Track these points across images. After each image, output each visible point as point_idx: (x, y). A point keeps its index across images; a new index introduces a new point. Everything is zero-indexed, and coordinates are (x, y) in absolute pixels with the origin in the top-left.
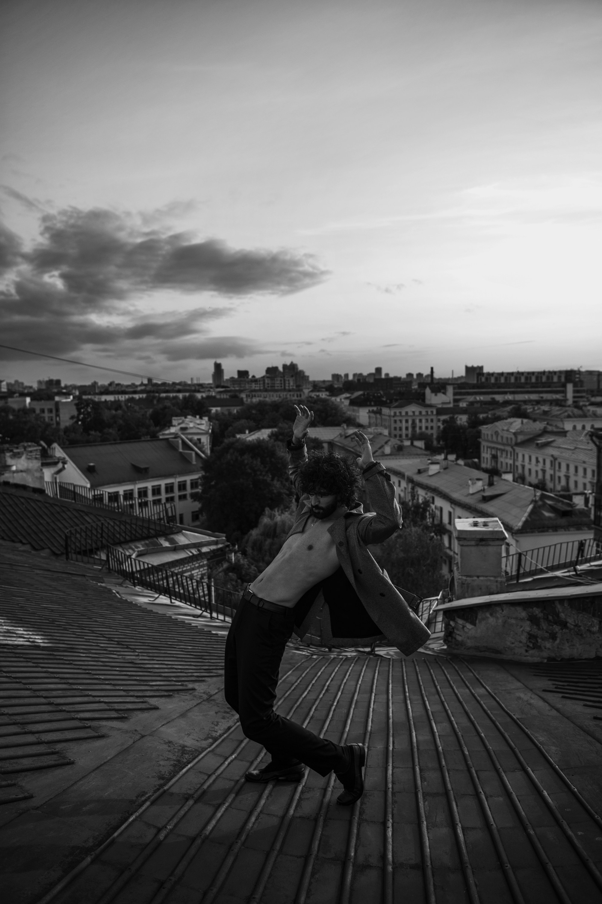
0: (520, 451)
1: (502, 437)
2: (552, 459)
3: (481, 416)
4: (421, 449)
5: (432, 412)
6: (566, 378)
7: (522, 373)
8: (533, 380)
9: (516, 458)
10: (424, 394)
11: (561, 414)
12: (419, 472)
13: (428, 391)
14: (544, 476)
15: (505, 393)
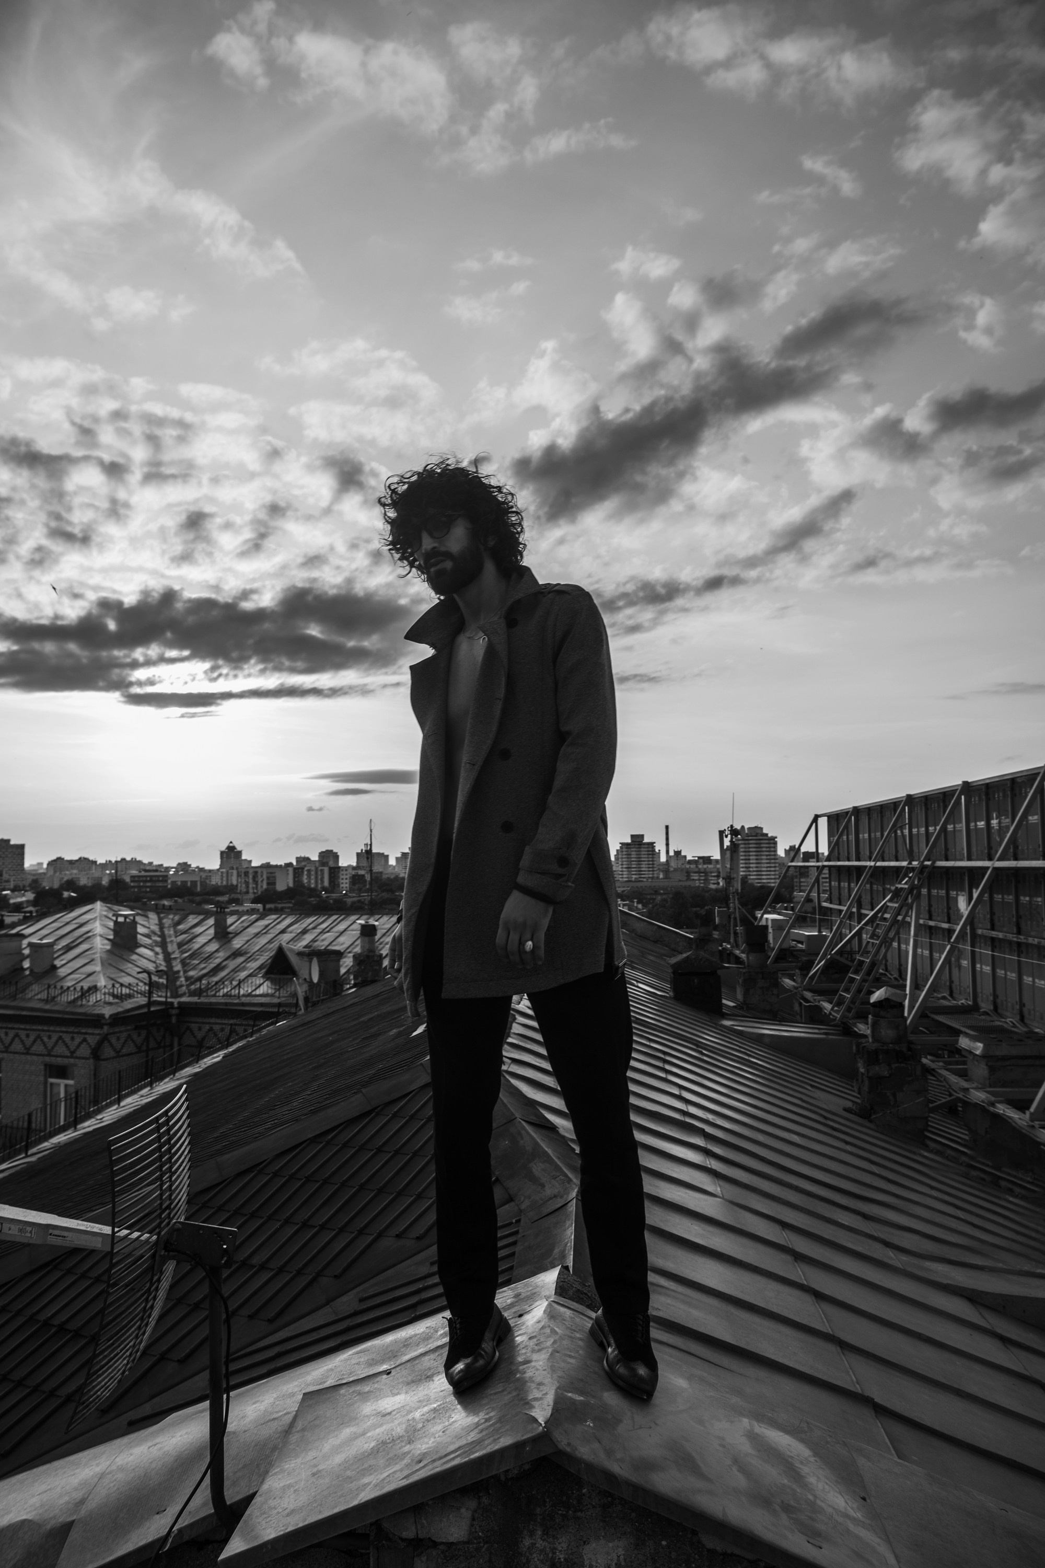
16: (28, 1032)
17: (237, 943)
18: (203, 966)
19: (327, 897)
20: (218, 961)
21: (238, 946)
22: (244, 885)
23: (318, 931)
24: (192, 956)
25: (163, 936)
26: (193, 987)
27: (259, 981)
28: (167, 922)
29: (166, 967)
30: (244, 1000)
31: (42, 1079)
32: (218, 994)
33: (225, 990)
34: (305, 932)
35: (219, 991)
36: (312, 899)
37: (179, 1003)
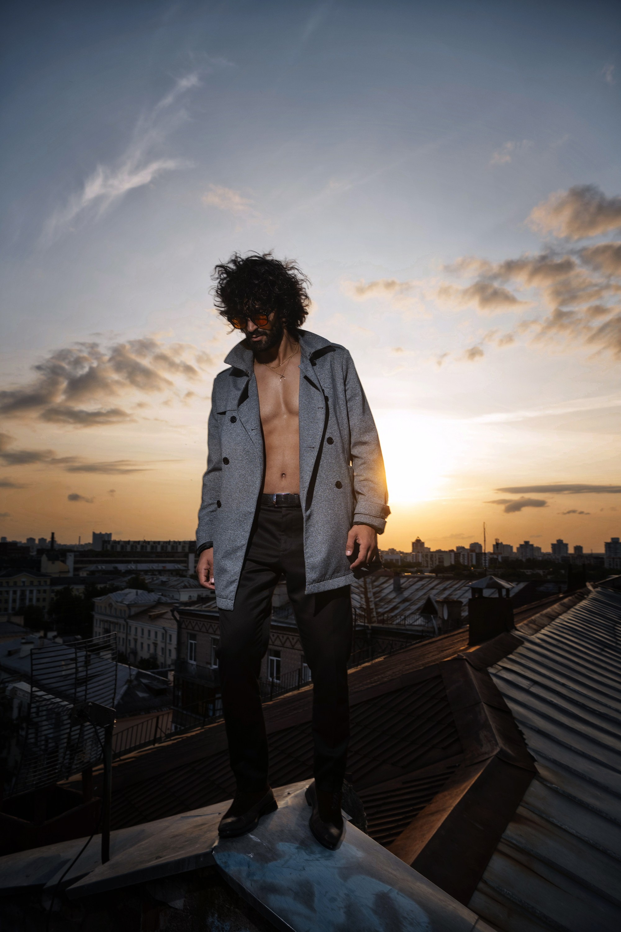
0: (133, 624)
1: (116, 609)
2: (164, 631)
3: (100, 586)
4: (18, 625)
5: (45, 582)
6: (190, 548)
7: (148, 542)
8: (159, 549)
9: (128, 632)
10: (39, 562)
11: (178, 584)
12: (10, 654)
13: (44, 558)
14: (155, 650)
15: (129, 562)
16: (293, 637)
17: (406, 594)
18: (386, 606)
19: (475, 571)
20: (394, 604)
21: (406, 596)
22: (425, 563)
23: (452, 589)
24: (381, 600)
25: (366, 588)
26: (379, 618)
27: (417, 617)
28: (368, 580)
29: (366, 606)
30: (408, 627)
31: (300, 663)
32: (393, 623)
33: (397, 621)
34: (445, 589)
35: (394, 621)
36: (465, 572)
37: (372, 627)
